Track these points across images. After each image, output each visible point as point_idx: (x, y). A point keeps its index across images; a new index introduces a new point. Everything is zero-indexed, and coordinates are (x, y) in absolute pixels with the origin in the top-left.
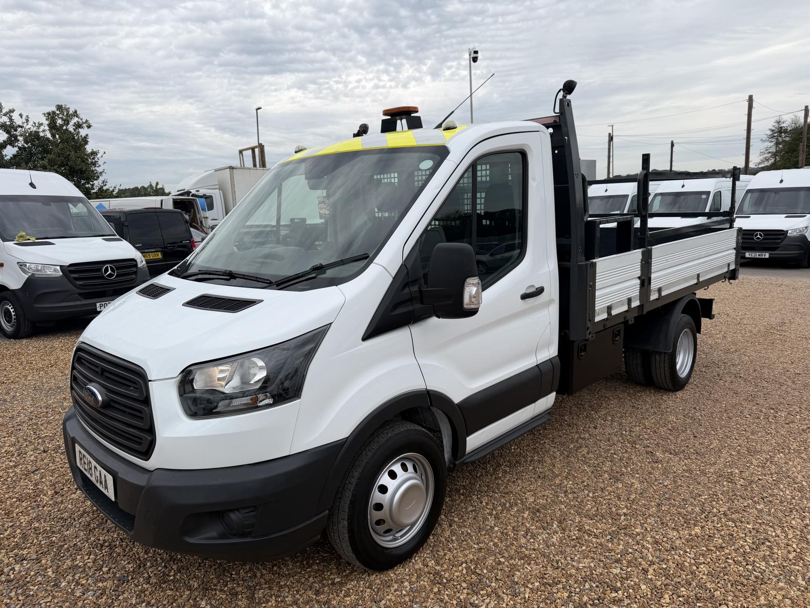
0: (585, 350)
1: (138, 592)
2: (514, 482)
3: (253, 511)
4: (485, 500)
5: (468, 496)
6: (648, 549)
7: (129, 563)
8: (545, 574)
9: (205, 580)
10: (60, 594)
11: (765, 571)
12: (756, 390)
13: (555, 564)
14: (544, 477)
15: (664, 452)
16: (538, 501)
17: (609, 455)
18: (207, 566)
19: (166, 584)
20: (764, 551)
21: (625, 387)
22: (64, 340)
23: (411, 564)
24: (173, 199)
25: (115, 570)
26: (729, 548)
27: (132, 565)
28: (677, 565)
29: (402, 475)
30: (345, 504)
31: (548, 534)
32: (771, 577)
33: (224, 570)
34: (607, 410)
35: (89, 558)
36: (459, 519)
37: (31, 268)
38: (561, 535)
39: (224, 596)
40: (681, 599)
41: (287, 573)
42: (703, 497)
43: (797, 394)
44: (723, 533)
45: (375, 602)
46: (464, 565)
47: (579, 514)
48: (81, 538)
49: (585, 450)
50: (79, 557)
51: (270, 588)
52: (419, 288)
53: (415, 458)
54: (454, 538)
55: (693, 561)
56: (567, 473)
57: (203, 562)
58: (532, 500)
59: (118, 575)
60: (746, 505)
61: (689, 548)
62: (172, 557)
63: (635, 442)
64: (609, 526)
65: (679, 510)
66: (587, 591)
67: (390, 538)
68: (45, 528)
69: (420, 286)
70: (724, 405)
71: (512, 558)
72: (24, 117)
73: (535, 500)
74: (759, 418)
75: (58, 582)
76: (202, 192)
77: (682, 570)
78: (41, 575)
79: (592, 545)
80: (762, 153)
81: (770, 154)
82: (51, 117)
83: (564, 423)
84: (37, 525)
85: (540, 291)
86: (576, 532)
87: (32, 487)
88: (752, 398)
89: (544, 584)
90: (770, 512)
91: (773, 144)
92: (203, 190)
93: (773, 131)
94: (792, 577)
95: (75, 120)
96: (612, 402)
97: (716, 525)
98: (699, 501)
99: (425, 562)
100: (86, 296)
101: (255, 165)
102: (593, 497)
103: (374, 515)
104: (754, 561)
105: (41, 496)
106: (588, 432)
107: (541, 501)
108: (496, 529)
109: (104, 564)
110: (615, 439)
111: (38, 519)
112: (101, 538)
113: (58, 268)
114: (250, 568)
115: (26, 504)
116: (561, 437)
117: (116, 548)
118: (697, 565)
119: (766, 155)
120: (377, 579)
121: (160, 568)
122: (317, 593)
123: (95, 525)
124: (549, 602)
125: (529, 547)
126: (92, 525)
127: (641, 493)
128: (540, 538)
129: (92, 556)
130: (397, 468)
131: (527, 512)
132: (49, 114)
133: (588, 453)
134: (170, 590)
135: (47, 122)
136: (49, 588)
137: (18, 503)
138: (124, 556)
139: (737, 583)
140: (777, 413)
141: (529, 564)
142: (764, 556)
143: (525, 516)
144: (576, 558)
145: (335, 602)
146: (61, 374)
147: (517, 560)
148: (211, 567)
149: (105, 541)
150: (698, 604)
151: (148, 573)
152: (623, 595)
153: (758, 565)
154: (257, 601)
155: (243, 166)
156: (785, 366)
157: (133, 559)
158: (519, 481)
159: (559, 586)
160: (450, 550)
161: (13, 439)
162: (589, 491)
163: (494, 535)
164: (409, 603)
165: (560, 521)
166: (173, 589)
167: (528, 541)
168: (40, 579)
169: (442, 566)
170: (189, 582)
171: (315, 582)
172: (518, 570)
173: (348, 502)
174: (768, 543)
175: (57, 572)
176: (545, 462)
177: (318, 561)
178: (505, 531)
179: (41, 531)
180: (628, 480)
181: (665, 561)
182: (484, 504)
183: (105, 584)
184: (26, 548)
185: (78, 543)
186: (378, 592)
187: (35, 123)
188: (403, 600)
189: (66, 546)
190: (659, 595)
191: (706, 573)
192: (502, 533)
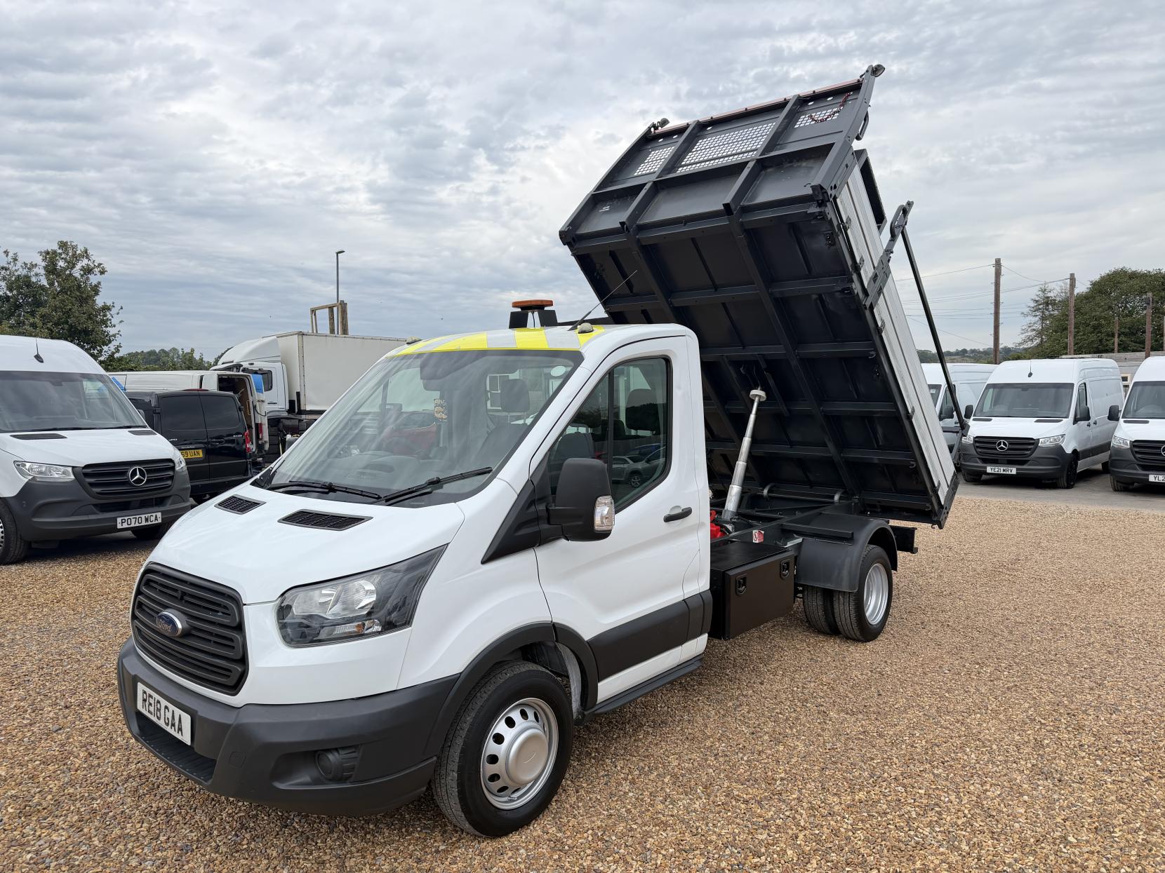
0: (744, 584)
1: (205, 862)
2: (657, 744)
3: (355, 752)
4: (620, 764)
5: (600, 761)
6: (801, 815)
7: (191, 831)
8: (682, 840)
9: (285, 848)
10: (112, 864)
11: (927, 836)
12: (964, 641)
13: (694, 830)
14: (693, 739)
15: (839, 712)
16: (683, 765)
17: (773, 714)
18: (286, 835)
19: (239, 853)
20: (932, 816)
21: (806, 636)
22: (69, 567)
23: (529, 831)
24: (219, 375)
25: (175, 839)
26: (893, 813)
27: (195, 833)
28: (832, 831)
29: (521, 724)
30: (455, 753)
31: (690, 799)
32: (933, 842)
33: (308, 838)
34: (780, 663)
35: (141, 827)
36: (588, 785)
37: (32, 469)
38: (705, 801)
39: (309, 865)
40: (829, 864)
41: (382, 841)
42: (875, 761)
43: (1012, 646)
44: (889, 798)
45: (486, 869)
46: (590, 832)
47: (729, 778)
48: (128, 805)
49: (746, 709)
50: (129, 826)
51: (364, 857)
52: (546, 507)
53: (537, 704)
54: (580, 804)
55: (850, 827)
56: (721, 734)
57: (281, 830)
58: (676, 763)
59: (179, 845)
60: (922, 769)
61: (848, 813)
62: (244, 825)
63: (806, 700)
64: (761, 792)
65: (845, 774)
66: (726, 857)
67: (505, 799)
68: (81, 795)
69: (548, 504)
70: (921, 659)
71: (645, 825)
72: (11, 255)
73: (679, 764)
74: (959, 674)
75: (107, 851)
76: (258, 365)
77: (835, 835)
78: (86, 844)
79: (739, 811)
80: (1024, 331)
81: (1034, 332)
82: (50, 257)
83: (724, 677)
84: (71, 791)
85: (686, 513)
86: (722, 798)
87: (57, 749)
88: (957, 651)
89: (680, 851)
90: (948, 776)
91: (1037, 319)
92: (258, 363)
93: (1037, 301)
94: (956, 843)
95: (85, 262)
96: (786, 653)
97: (883, 790)
98: (869, 765)
99: (545, 829)
100: (103, 508)
101: (332, 331)
102: (747, 761)
103: (488, 769)
104: (918, 827)
105: (71, 758)
106: (752, 687)
107: (687, 765)
108: (631, 794)
109: (160, 832)
110: (784, 696)
111: (71, 783)
112: (154, 805)
113: (70, 469)
114: (338, 836)
115: (53, 767)
116: (719, 693)
117: (174, 815)
118: (854, 831)
119: (1030, 334)
120: (489, 846)
121: (230, 837)
122: (419, 861)
123: (145, 791)
124: (682, 868)
125: (666, 813)
126: (141, 791)
127: (805, 757)
128: (680, 803)
129: (145, 825)
130: (516, 715)
131: (669, 777)
132: (47, 253)
133: (748, 712)
134: (244, 859)
135: (44, 264)
136: (97, 858)
137: (42, 766)
138: (185, 824)
139: (894, 849)
140: (982, 667)
141: (664, 831)
142: (931, 821)
143: (666, 780)
144: (719, 824)
145: (439, 870)
146: (72, 612)
147: (652, 826)
148: (291, 835)
149: (159, 809)
150: (847, 869)
151: (216, 842)
152: (766, 860)
153: (921, 831)
154: (348, 869)
155: (315, 332)
156: (1006, 613)
157: (196, 827)
158: (663, 743)
159: (696, 852)
160: (575, 817)
161: (21, 692)
162: (744, 755)
163: (628, 801)
164: (524, 870)
165: (706, 786)
166: (247, 859)
167: (667, 806)
168: (84, 848)
169: (564, 833)
170: (266, 852)
171: (416, 850)
172: (651, 837)
173: (459, 751)
174: (937, 809)
175: (105, 841)
176: (697, 722)
177: (419, 829)
178: (640, 797)
179: (78, 797)
180: (790, 742)
181: (819, 827)
182: (619, 768)
183: (165, 853)
184: (61, 815)
185: (127, 811)
186: (489, 860)
187: (25, 264)
188: (517, 867)
189: (111, 814)
190: (806, 860)
191: (862, 838)
192: (637, 799)
